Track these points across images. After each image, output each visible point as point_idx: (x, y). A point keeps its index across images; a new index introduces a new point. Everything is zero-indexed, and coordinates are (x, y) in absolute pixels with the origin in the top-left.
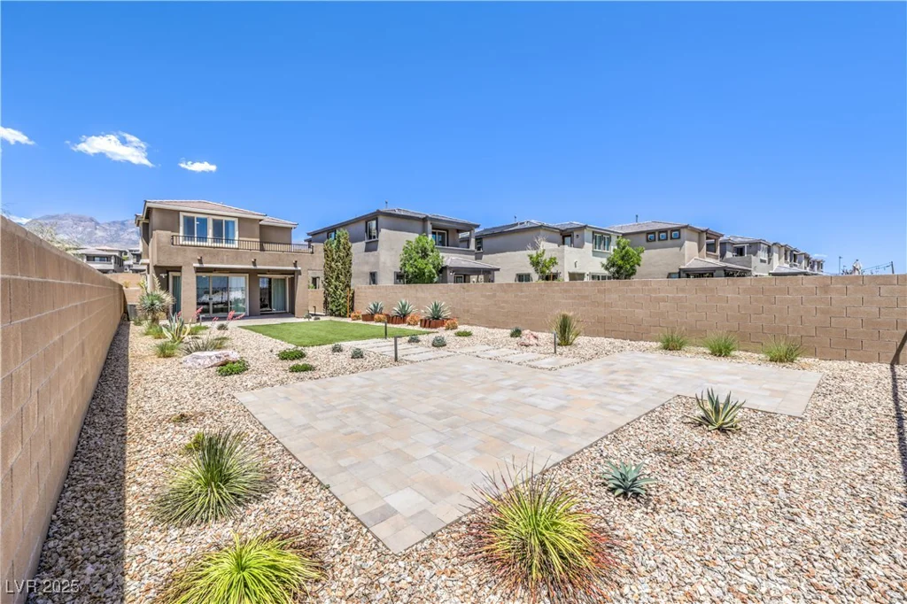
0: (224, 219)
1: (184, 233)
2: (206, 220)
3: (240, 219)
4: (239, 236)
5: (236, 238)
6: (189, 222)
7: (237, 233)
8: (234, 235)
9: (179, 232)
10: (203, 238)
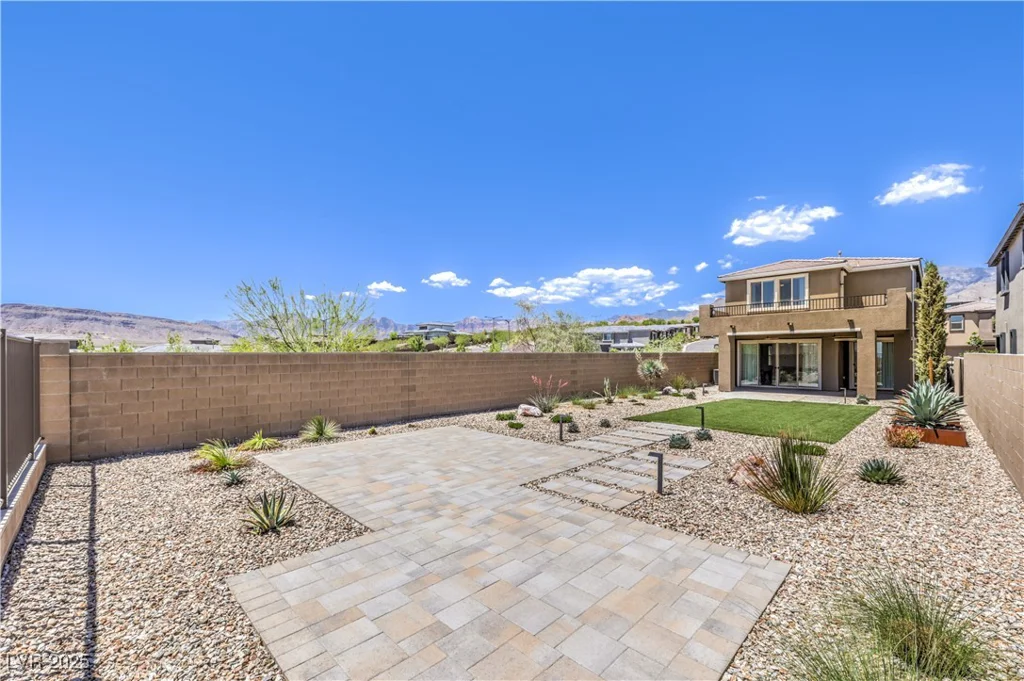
0: (792, 277)
1: (752, 301)
2: (772, 283)
3: (811, 273)
4: (810, 294)
5: (807, 298)
6: (757, 288)
7: (807, 291)
8: (804, 295)
9: (745, 300)
10: (769, 303)
